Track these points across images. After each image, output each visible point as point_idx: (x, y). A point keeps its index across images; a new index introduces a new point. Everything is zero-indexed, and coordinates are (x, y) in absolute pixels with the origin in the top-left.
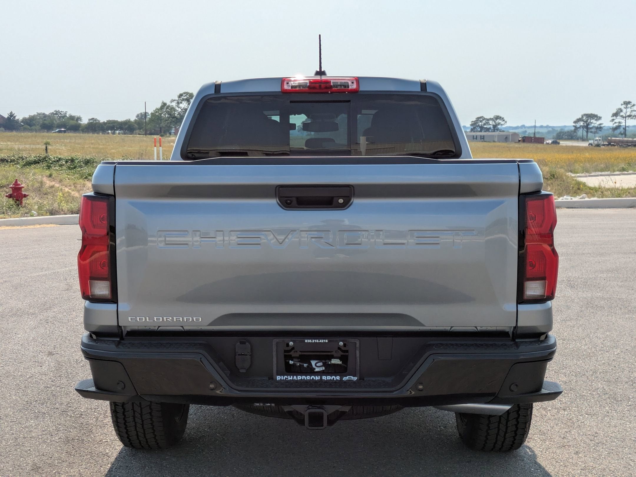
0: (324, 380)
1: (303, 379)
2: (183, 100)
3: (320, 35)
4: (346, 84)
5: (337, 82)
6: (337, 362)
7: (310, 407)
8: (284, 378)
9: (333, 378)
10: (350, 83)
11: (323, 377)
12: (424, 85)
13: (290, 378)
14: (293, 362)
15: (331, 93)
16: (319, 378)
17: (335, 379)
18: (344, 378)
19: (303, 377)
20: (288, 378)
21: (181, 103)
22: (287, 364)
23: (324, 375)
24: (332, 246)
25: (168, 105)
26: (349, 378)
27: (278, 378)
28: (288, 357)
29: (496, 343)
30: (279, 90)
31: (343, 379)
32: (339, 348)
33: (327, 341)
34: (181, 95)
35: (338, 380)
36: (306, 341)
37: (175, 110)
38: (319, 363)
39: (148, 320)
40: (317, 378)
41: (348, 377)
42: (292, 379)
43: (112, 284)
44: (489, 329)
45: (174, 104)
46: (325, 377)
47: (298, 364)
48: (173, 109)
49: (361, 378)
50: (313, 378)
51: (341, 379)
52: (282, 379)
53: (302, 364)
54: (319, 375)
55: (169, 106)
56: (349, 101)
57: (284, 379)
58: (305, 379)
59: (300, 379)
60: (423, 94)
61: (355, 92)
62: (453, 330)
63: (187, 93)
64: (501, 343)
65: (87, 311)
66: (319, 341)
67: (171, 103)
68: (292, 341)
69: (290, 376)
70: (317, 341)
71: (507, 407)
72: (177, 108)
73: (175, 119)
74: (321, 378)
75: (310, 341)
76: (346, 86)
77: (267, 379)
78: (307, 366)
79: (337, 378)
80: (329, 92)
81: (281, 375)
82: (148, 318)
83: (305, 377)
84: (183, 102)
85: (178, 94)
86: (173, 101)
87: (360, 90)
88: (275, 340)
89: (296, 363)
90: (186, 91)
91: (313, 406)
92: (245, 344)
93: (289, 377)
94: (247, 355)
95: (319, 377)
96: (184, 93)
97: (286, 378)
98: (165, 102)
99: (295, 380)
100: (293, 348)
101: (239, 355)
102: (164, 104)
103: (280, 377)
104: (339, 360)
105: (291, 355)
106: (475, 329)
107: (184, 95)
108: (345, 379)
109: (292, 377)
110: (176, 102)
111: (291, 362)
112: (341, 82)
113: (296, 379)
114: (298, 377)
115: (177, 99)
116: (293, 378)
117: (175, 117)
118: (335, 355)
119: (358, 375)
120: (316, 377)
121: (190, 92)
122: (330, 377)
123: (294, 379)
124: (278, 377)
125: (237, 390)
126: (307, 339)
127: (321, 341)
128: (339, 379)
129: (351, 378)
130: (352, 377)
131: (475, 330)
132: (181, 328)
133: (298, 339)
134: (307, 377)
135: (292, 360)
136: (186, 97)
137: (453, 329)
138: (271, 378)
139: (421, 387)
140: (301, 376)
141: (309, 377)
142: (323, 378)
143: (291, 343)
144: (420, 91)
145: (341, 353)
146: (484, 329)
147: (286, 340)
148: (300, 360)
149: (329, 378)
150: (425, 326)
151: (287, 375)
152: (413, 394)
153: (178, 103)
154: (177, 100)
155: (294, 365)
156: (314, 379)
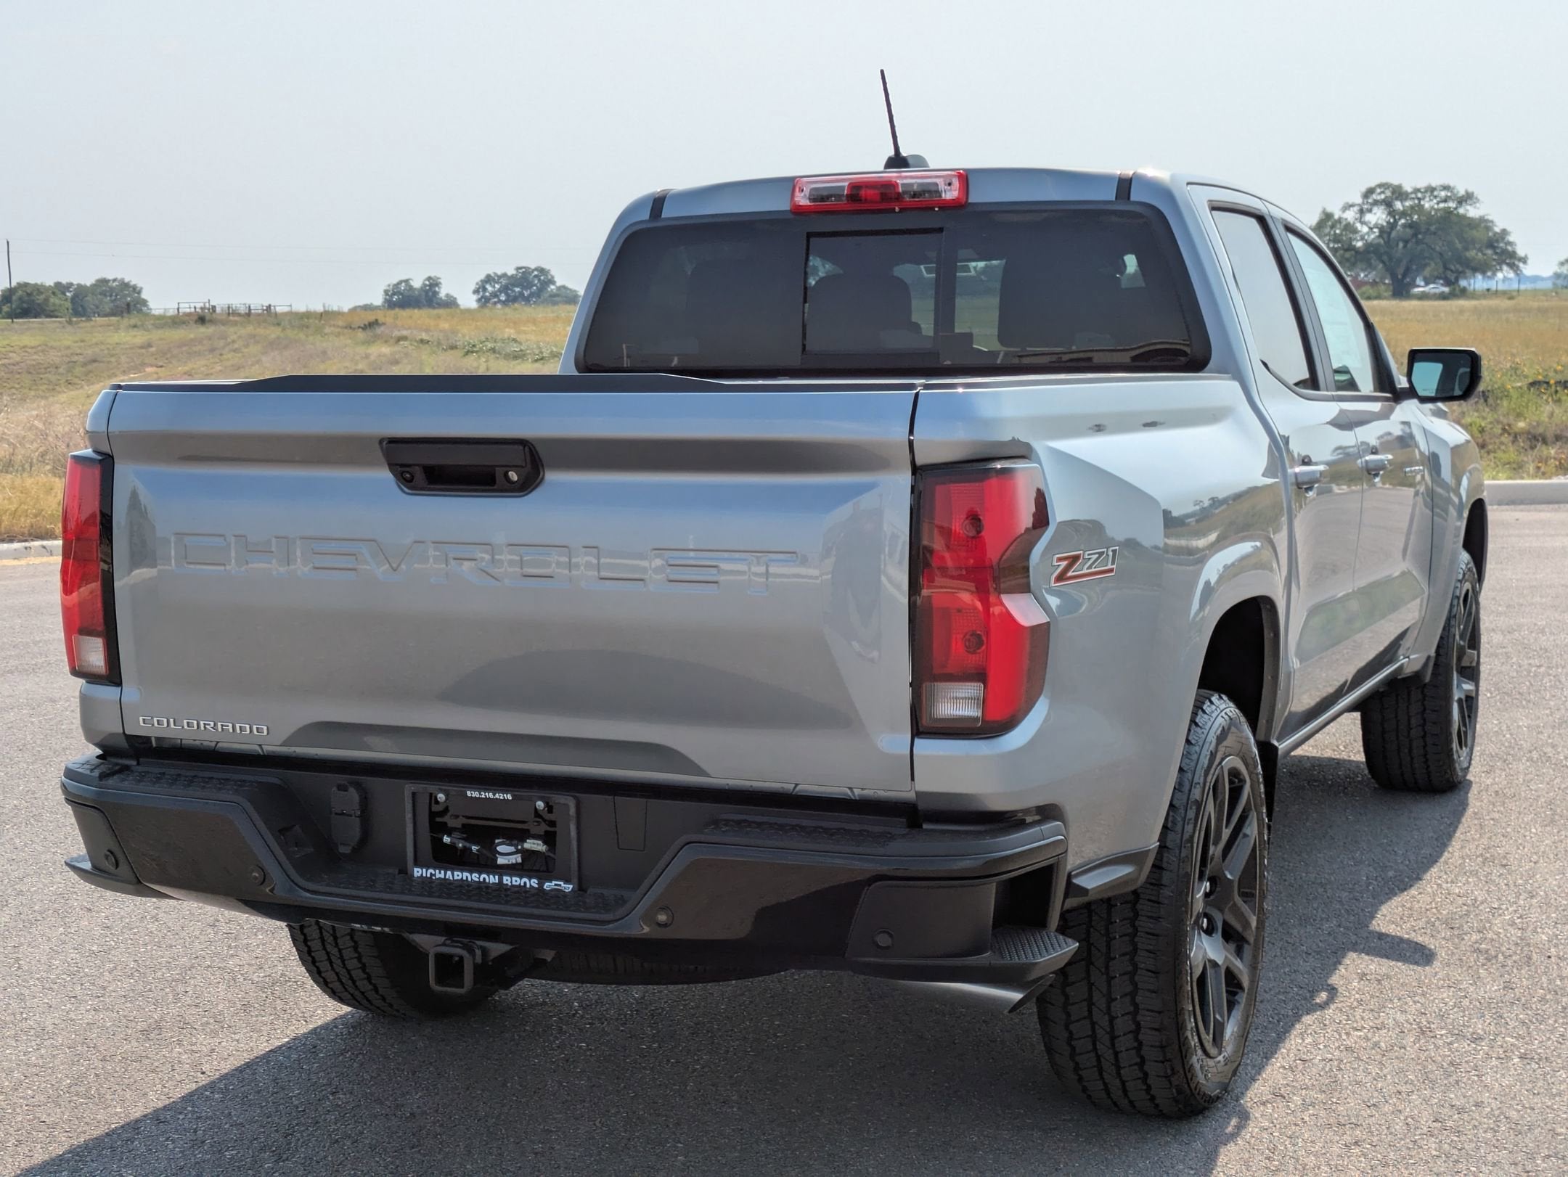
0: (507, 884)
1: (465, 878)
2: (1376, 203)
3: (882, 72)
4: (933, 188)
5: (912, 185)
6: (535, 846)
7: (448, 942)
8: (427, 873)
9: (525, 883)
10: (942, 186)
11: (505, 878)
12: (1125, 185)
13: (440, 874)
14: (449, 840)
15: (902, 210)
16: (497, 881)
17: (528, 886)
18: (547, 884)
19: (466, 874)
20: (435, 875)
21: (1370, 211)
22: (437, 842)
23: (507, 875)
24: (496, 579)
25: (1336, 217)
26: (556, 885)
27: (417, 872)
28: (438, 827)
29: (870, 828)
30: (785, 206)
31: (545, 887)
32: (537, 813)
33: (509, 797)
34: (1370, 192)
35: (533, 887)
36: (469, 793)
37: (1355, 231)
38: (504, 846)
39: (172, 726)
40: (493, 879)
41: (554, 882)
42: (443, 877)
43: (107, 644)
44: (882, 794)
45: (1350, 215)
46: (509, 878)
47: (460, 845)
48: (1349, 228)
49: (581, 888)
50: (484, 879)
51: (541, 885)
52: (424, 875)
53: (467, 845)
54: (497, 873)
55: (1339, 221)
56: (941, 230)
57: (429, 875)
58: (470, 879)
59: (460, 878)
60: (1121, 207)
61: (957, 207)
62: (800, 791)
63: (1384, 186)
64: (877, 829)
65: (85, 700)
66: (494, 795)
67: (1344, 211)
68: (441, 791)
69: (440, 869)
70: (491, 795)
71: (1016, 996)
72: (1358, 225)
73: (1353, 252)
74: (501, 880)
75: (476, 794)
76: (933, 191)
77: (397, 872)
78: (477, 850)
79: (533, 884)
80: (897, 209)
81: (422, 866)
82: (172, 721)
83: (468, 875)
84: (1375, 209)
85: (1364, 190)
86: (1348, 207)
87: (970, 200)
88: (409, 787)
89: (456, 841)
90: (1384, 181)
91: (453, 941)
92: (346, 791)
93: (437, 871)
94: (351, 816)
95: (497, 877)
96: (1380, 186)
97: (431, 873)
98: (1329, 210)
99: (449, 879)
100: (446, 810)
101: (336, 814)
102: (1327, 216)
103: (420, 870)
104: (540, 842)
105: (446, 823)
106: (849, 791)
107: (1378, 190)
108: (548, 886)
109: (443, 872)
110: (1356, 209)
111: (446, 839)
112: (920, 185)
113: (451, 878)
114: (456, 873)
115: (1359, 200)
116: (445, 875)
117: (1353, 248)
118: (534, 830)
119: (575, 880)
120: (491, 876)
121: (1396, 182)
122: (518, 879)
123: (447, 877)
124: (416, 869)
125: (308, 891)
126: (471, 789)
127: (497, 796)
128: (536, 886)
129: (560, 885)
130: (562, 883)
131: (849, 796)
132: (258, 748)
133: (453, 789)
134: (474, 875)
135: (449, 835)
136: (1383, 196)
137: (799, 788)
138: (404, 871)
139: (662, 918)
140: (462, 871)
141: (477, 876)
142: (505, 882)
143: (441, 797)
144: (1114, 199)
145: (544, 828)
146: (868, 793)
147: (432, 788)
148: (465, 836)
149: (516, 881)
150: (709, 776)
151: (435, 868)
152: (645, 931)
153: (1362, 212)
154: (1359, 205)
155: (452, 847)
156: (487, 881)
